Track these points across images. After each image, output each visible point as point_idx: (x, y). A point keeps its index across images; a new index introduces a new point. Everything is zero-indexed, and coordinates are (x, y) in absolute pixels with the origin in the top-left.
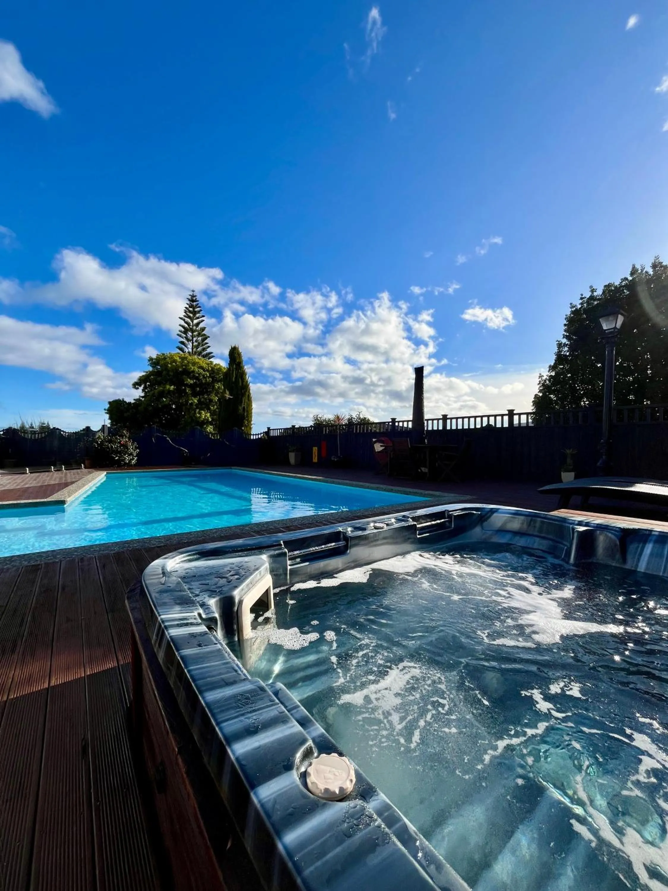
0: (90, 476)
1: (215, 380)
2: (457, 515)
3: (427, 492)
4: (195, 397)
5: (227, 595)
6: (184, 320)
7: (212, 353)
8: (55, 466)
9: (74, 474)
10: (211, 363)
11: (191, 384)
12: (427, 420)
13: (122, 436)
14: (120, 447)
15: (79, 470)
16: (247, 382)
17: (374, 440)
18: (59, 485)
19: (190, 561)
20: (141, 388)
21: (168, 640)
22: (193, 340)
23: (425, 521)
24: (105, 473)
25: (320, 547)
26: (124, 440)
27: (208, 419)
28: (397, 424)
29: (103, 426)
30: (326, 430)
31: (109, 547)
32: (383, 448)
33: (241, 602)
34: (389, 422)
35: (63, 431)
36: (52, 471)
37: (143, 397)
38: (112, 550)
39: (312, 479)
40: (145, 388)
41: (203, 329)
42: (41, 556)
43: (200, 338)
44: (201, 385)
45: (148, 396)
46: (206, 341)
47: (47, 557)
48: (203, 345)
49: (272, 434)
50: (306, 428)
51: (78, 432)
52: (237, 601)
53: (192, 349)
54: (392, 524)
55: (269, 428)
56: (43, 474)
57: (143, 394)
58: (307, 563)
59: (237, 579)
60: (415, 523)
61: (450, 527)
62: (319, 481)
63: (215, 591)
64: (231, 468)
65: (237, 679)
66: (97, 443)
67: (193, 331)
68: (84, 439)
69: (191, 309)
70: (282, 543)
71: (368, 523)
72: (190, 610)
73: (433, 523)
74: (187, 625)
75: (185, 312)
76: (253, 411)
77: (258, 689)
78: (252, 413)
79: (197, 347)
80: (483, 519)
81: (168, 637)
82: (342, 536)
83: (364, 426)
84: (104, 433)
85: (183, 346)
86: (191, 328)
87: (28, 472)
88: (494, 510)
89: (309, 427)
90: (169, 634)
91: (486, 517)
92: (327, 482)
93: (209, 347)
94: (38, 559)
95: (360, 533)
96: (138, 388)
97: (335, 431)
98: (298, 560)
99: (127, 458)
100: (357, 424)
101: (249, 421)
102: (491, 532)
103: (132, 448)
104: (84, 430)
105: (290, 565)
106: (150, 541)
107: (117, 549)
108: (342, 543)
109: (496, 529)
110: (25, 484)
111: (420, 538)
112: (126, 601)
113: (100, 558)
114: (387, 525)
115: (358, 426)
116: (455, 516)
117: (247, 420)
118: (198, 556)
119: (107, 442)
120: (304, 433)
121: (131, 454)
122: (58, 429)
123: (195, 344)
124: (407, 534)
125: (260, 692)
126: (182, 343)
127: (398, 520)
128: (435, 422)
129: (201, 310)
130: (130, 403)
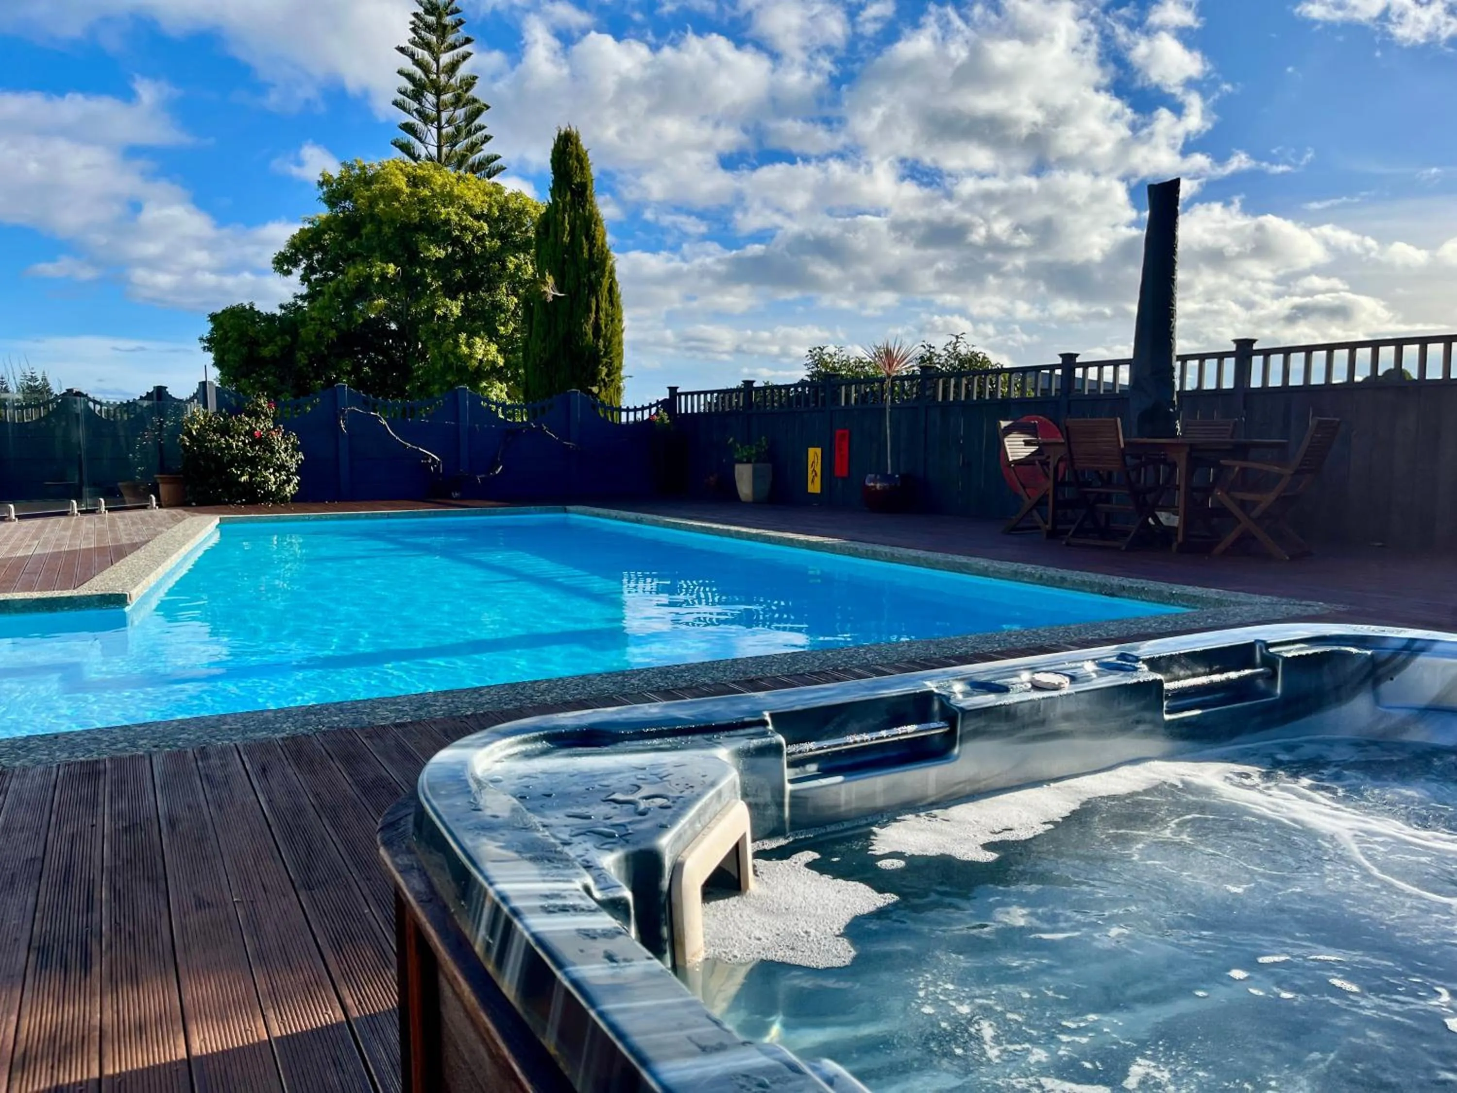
0: (178, 529)
1: (510, 245)
2: (1294, 657)
3: (1177, 589)
4: (454, 298)
5: (643, 846)
6: (412, 56)
7: (497, 158)
8: (79, 498)
9: (134, 523)
10: (499, 190)
11: (438, 259)
12: (1184, 359)
13: (255, 414)
14: (252, 445)
15: (143, 512)
16: (603, 245)
17: (1004, 424)
18: (101, 551)
19: (528, 755)
20: (298, 272)
21: (528, 943)
22: (439, 119)
23: (1189, 673)
24: (217, 521)
25: (875, 735)
26: (263, 425)
27: (494, 363)
28: (1079, 372)
29: (203, 384)
30: (848, 396)
31: (267, 721)
32: (1033, 449)
33: (678, 868)
34: (1052, 368)
35: (96, 402)
36: (73, 515)
37: (303, 298)
38: (276, 731)
39: (810, 546)
40: (310, 269)
41: (469, 83)
42: (96, 739)
43: (461, 113)
44: (468, 259)
45: (321, 293)
46: (478, 122)
47: (114, 744)
48: (469, 134)
49: (684, 406)
50: (787, 387)
51: (135, 402)
52: (668, 863)
53: (439, 148)
54: (1087, 679)
55: (673, 390)
56: (52, 520)
57: (304, 290)
58: (839, 779)
59: (662, 807)
60: (1159, 677)
61: (1268, 693)
62: (832, 549)
63: (612, 836)
64: (566, 511)
65: (726, 1041)
66: (189, 434)
67: (439, 92)
68: (152, 424)
69: (431, 19)
70: (768, 719)
71: (1014, 672)
72: (562, 875)
73: (1216, 678)
74: (564, 909)
75: (414, 30)
76: (626, 337)
77: (785, 1067)
78: (620, 343)
79: (453, 140)
80: (1381, 671)
81: (526, 934)
82: (936, 706)
83: (970, 382)
84: (205, 406)
85: (412, 139)
86: (431, 81)
87: (13, 515)
88: (1417, 645)
89: (795, 386)
90: (527, 927)
91: (1390, 666)
92: (855, 553)
93: (487, 138)
94: (91, 747)
95: (990, 699)
96: (289, 273)
97: (878, 396)
98: (812, 768)
99: (272, 480)
100: (947, 376)
101: (614, 370)
102: (1402, 714)
103: (286, 450)
104: (149, 396)
105: (792, 781)
106: (373, 709)
107: (288, 728)
108: (936, 728)
109: (1423, 703)
110: (14, 548)
111: (1170, 721)
112: (382, 851)
113: (250, 750)
114: (1073, 679)
115: (953, 381)
116: (1286, 659)
117: (609, 365)
118: (545, 744)
119: (215, 431)
120: (781, 405)
121: (282, 467)
122: (79, 394)
123: (448, 130)
124: (1131, 707)
125: (791, 1075)
126: (409, 128)
127: (1107, 667)
128: (1211, 365)
129: (460, 22)
130: (271, 319)
